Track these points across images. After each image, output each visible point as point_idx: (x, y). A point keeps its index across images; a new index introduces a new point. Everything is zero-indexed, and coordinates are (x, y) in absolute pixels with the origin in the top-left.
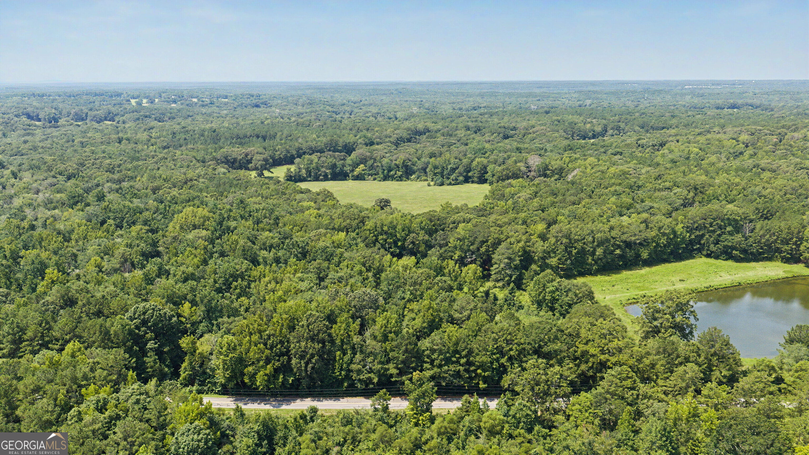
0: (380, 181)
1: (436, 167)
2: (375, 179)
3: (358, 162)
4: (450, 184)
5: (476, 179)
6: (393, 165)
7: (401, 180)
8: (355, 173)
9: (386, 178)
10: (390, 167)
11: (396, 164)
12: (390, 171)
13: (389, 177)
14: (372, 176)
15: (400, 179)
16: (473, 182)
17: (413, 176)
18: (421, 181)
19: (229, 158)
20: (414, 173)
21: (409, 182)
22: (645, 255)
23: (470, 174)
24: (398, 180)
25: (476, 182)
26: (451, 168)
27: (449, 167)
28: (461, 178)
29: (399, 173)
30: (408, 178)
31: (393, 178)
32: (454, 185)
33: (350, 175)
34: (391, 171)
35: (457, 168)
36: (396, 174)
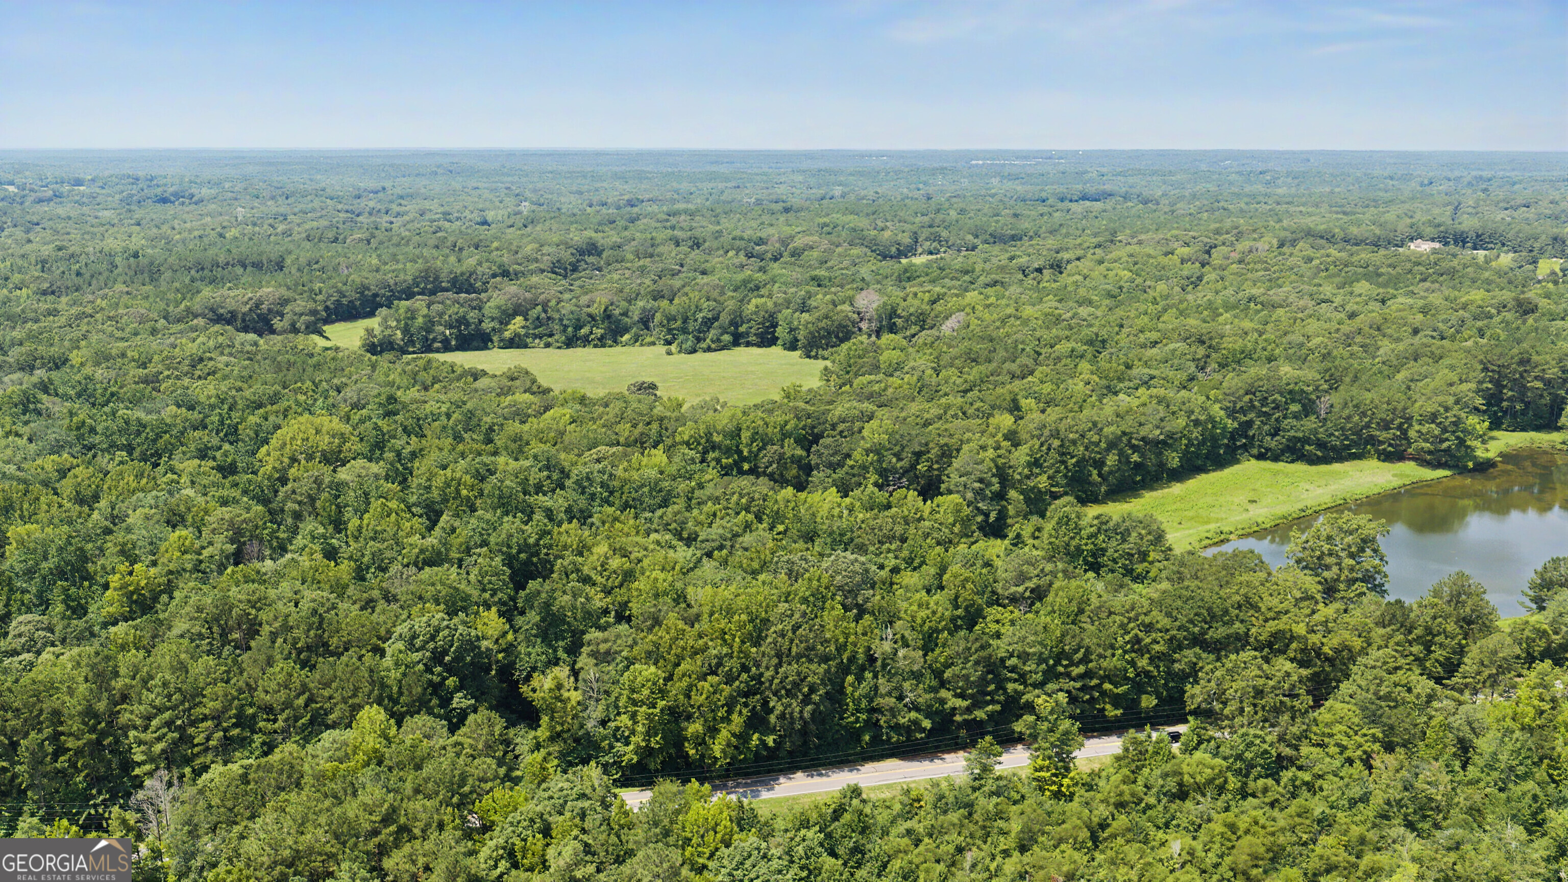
0: (559, 348)
1: (671, 318)
2: (548, 345)
3: (510, 311)
4: (709, 349)
5: (752, 338)
6: (584, 317)
7: (603, 346)
8: (507, 334)
9: (570, 343)
10: (578, 320)
11: (590, 315)
12: (578, 327)
13: (578, 339)
14: (541, 338)
15: (601, 343)
16: (748, 344)
17: (626, 337)
18: (642, 345)
19: (221, 311)
20: (626, 330)
21: (619, 349)
22: (1174, 460)
23: (742, 329)
24: (595, 346)
25: (753, 345)
26: (703, 318)
27: (700, 316)
28: (727, 338)
29: (599, 332)
30: (616, 342)
31: (586, 341)
32: (715, 350)
33: (495, 338)
34: (581, 328)
35: (716, 318)
36: (591, 333)
